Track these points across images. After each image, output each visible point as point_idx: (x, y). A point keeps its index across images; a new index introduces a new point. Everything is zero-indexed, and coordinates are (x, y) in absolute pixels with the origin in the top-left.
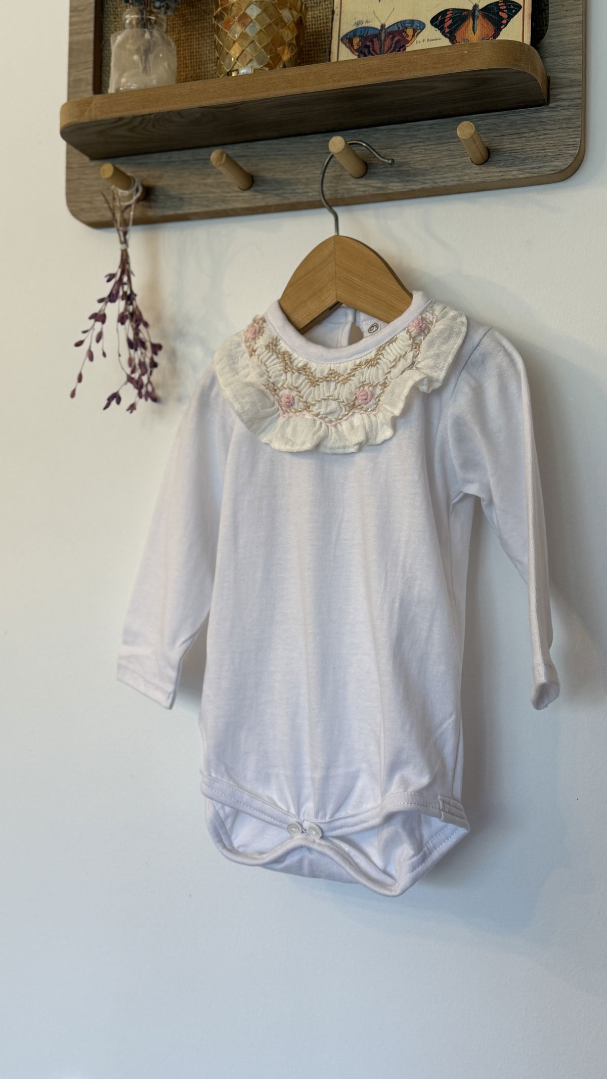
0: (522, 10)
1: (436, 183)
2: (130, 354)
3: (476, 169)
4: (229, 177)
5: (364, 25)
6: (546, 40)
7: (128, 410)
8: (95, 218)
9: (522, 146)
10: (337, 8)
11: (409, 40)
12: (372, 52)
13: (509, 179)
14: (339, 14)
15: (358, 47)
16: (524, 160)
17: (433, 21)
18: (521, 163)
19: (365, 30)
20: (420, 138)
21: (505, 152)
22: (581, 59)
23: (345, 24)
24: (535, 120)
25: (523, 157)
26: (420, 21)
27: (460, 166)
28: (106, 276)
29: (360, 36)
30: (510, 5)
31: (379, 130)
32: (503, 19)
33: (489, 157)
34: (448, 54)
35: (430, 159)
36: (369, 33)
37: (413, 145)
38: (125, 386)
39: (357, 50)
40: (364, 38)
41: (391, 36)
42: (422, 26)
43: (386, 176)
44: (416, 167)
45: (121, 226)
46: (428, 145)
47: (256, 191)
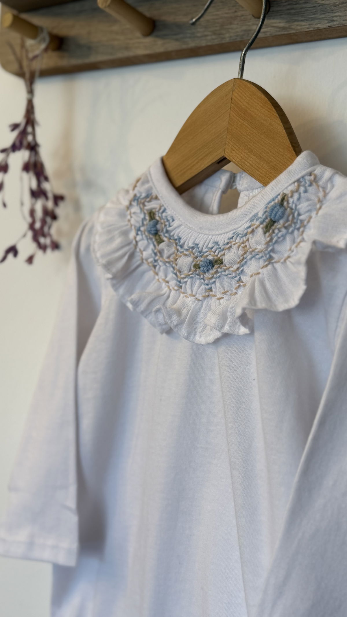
2: (32, 204)
7: (26, 262)
28: (10, 126)
38: (24, 238)
43: (290, 14)
45: (28, 76)
47: (157, 36)
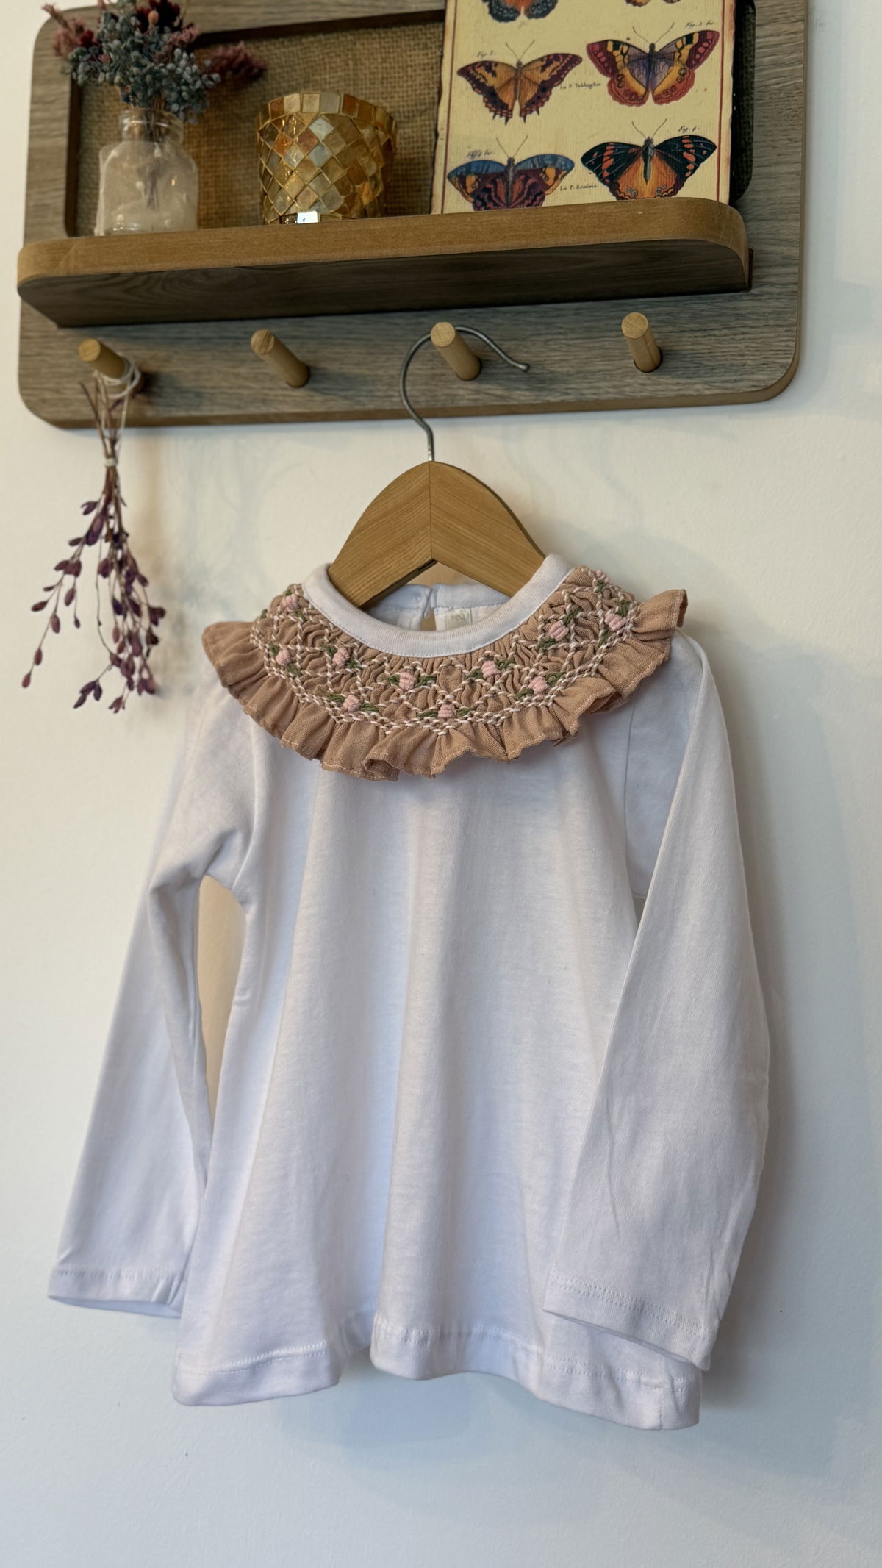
0: (716, 152)
1: (583, 394)
2: (116, 623)
3: (643, 378)
4: (274, 367)
5: (483, 157)
6: (749, 195)
7: (111, 708)
8: (64, 414)
9: (709, 349)
10: (443, 129)
11: (550, 185)
12: (494, 199)
13: (691, 396)
14: (445, 138)
15: (472, 190)
16: (713, 369)
17: (586, 159)
18: (707, 373)
19: (483, 167)
20: (561, 328)
21: (685, 356)
22: (799, 226)
23: (454, 154)
24: (730, 312)
25: (712, 364)
26: (565, 157)
27: (619, 371)
28: (82, 506)
29: (478, 174)
30: (699, 143)
31: (500, 312)
32: (688, 163)
33: (661, 361)
34: (614, 214)
35: (576, 359)
36: (491, 170)
37: (549, 337)
38: (108, 672)
39: (472, 195)
40: (482, 177)
41: (523, 177)
42: (569, 165)
43: (509, 379)
44: (553, 369)
45: (106, 427)
46: (572, 339)
47: (313, 390)
